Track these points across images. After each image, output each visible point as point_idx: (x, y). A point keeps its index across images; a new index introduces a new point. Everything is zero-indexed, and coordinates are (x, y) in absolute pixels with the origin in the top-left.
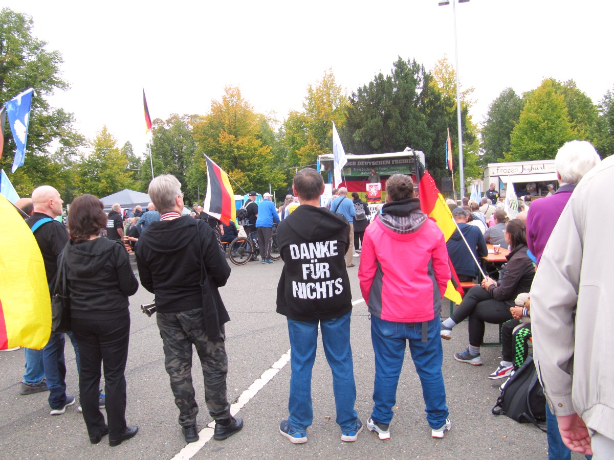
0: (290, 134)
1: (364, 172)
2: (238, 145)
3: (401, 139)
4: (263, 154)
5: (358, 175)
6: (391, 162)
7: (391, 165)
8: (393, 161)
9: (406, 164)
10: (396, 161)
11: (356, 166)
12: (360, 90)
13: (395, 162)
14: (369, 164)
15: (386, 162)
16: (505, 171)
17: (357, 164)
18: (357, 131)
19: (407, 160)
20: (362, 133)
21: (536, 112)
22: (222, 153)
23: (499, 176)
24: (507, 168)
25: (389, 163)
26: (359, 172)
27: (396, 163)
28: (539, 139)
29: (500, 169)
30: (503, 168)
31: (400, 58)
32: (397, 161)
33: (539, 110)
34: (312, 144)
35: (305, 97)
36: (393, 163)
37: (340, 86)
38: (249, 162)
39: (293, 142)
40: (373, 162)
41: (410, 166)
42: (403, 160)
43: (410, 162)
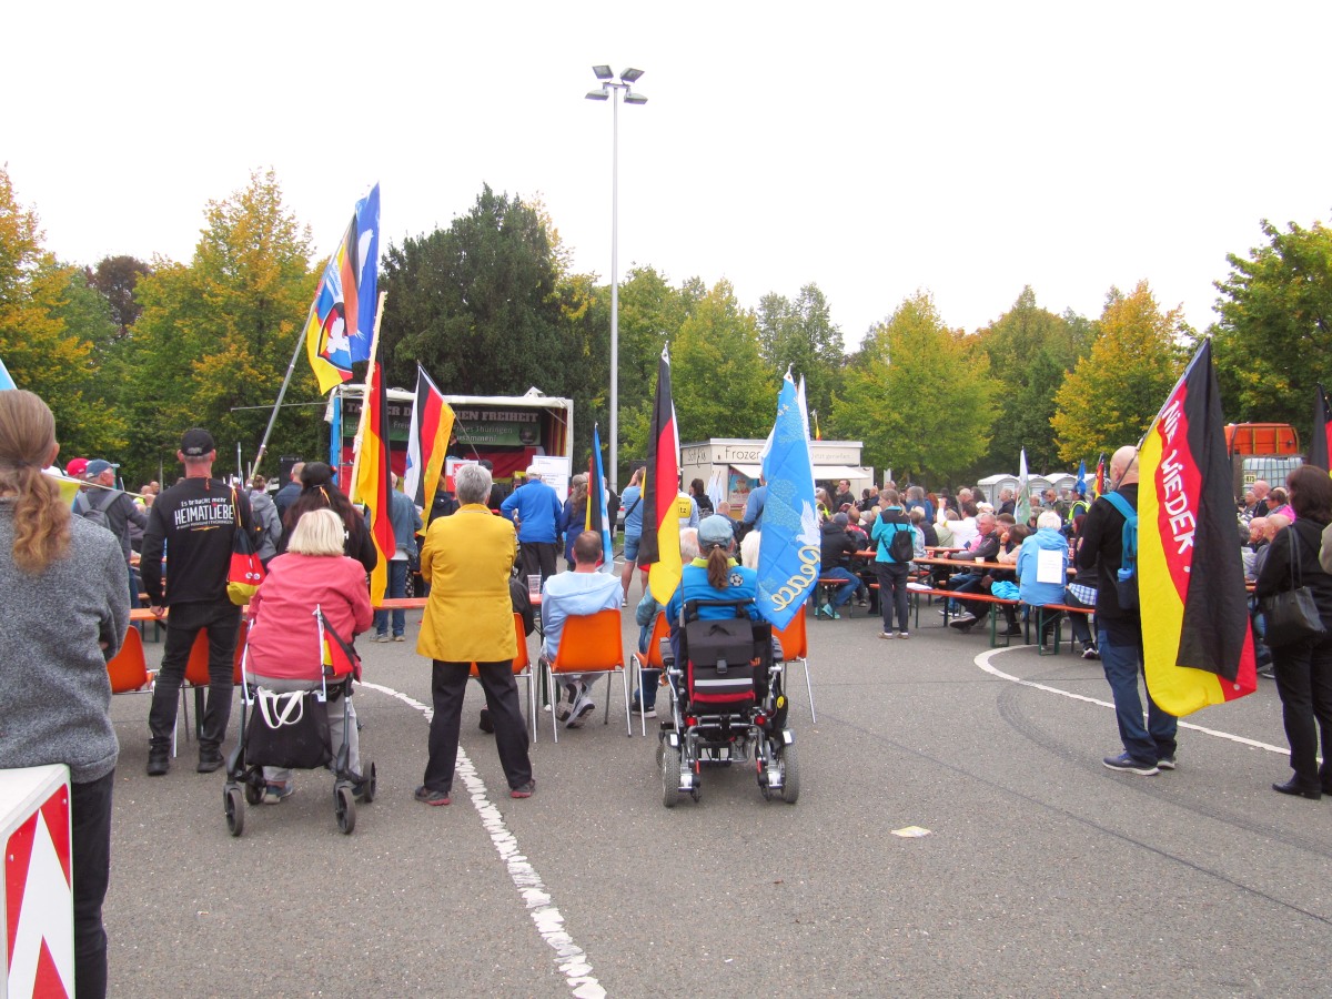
0: (161, 317)
2: (9, 328)
3: (504, 367)
4: (71, 358)
6: (480, 416)
7: (480, 422)
8: (484, 414)
9: (513, 422)
10: (491, 413)
12: (409, 245)
13: (488, 417)
15: (469, 415)
16: (740, 455)
17: (402, 411)
18: (409, 337)
20: (423, 344)
23: (729, 464)
24: (744, 450)
25: (476, 418)
27: (491, 419)
28: (717, 397)
29: (732, 450)
30: (738, 449)
31: (487, 188)
32: (492, 415)
33: (715, 338)
34: (240, 350)
35: (201, 231)
36: (484, 418)
37: (293, 218)
38: (32, 377)
39: (168, 338)
41: (521, 428)
42: (507, 414)
43: (520, 420)
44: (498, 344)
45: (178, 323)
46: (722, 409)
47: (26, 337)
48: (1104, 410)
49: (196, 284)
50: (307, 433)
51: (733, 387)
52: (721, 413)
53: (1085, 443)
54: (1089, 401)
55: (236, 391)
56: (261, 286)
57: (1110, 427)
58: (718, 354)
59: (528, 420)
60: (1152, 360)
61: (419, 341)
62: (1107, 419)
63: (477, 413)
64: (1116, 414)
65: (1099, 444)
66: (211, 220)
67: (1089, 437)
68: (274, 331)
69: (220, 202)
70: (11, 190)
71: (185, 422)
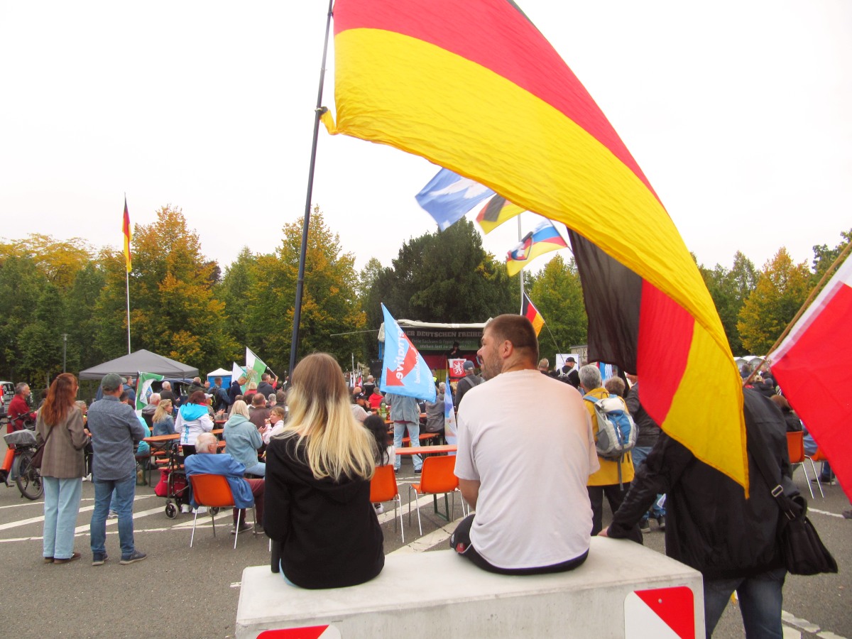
0: (264, 287)
1: (425, 344)
2: (188, 296)
4: (215, 311)
6: (457, 335)
8: (459, 333)
12: (412, 243)
15: (451, 334)
17: (416, 334)
18: (419, 293)
19: (476, 333)
20: (427, 297)
21: (554, 288)
22: (160, 305)
25: (455, 336)
28: (561, 320)
32: (464, 334)
33: (557, 288)
35: (282, 240)
36: (459, 336)
37: (329, 231)
38: (197, 321)
42: (471, 333)
44: (466, 295)
45: (274, 290)
46: (565, 327)
47: (196, 301)
48: (768, 320)
49: (282, 269)
50: (344, 348)
51: (570, 313)
52: (564, 329)
53: (758, 338)
54: (758, 315)
55: (308, 326)
56: (320, 268)
57: (773, 329)
58: (560, 297)
60: (794, 292)
61: (425, 295)
62: (771, 325)
63: (456, 333)
64: (776, 322)
65: (767, 339)
66: (286, 234)
67: (760, 335)
68: (327, 292)
69: (291, 225)
70: (183, 223)
71: (279, 343)
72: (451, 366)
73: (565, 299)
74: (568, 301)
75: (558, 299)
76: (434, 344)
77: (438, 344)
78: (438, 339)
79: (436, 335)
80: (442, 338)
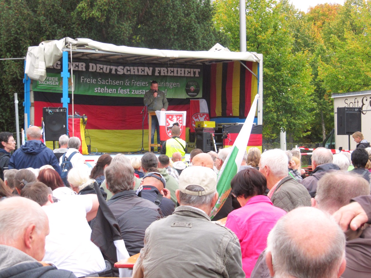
1: (102, 86)
5: (90, 93)
6: (154, 71)
7: (153, 77)
8: (157, 69)
9: (181, 77)
10: (162, 69)
11: (87, 73)
13: (160, 73)
14: (111, 70)
15: (144, 71)
17: (87, 67)
19: (183, 69)
25: (150, 74)
26: (92, 86)
27: (162, 74)
36: (157, 74)
40: (120, 68)
41: (187, 82)
42: (175, 69)
43: (186, 75)
59: (192, 75)
63: (151, 69)
72: (162, 122)
73: (265, 29)
74: (271, 31)
75: (255, 29)
76: (116, 87)
77: (124, 87)
78: (124, 76)
79: (121, 70)
80: (130, 77)
